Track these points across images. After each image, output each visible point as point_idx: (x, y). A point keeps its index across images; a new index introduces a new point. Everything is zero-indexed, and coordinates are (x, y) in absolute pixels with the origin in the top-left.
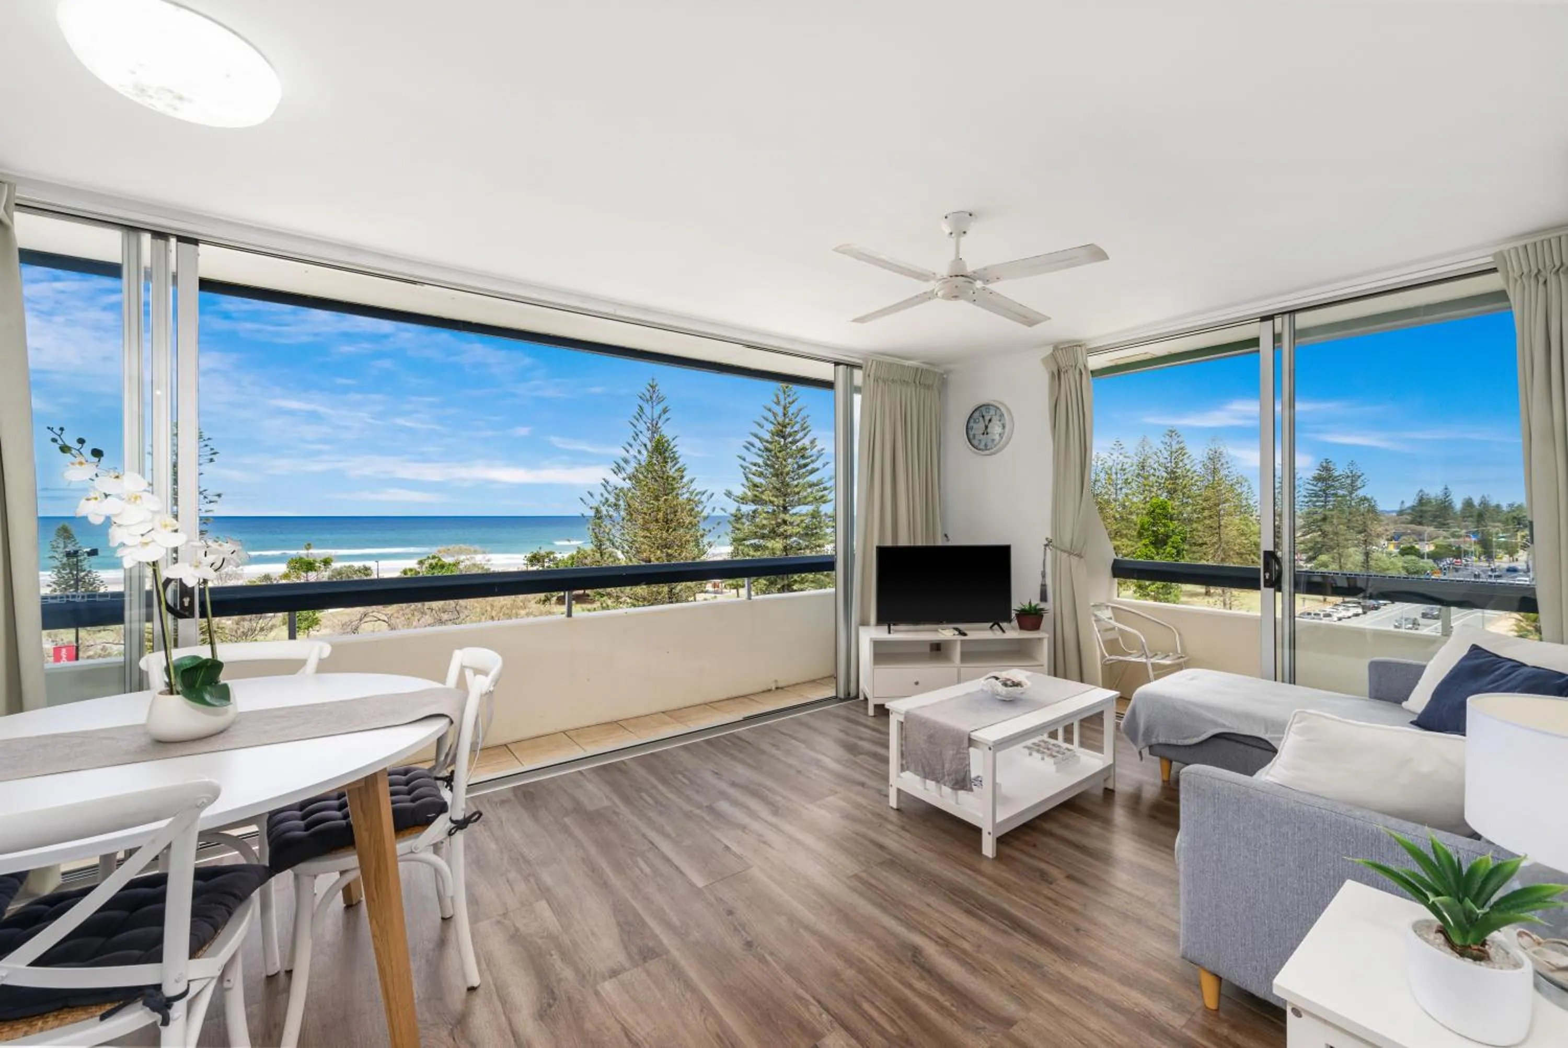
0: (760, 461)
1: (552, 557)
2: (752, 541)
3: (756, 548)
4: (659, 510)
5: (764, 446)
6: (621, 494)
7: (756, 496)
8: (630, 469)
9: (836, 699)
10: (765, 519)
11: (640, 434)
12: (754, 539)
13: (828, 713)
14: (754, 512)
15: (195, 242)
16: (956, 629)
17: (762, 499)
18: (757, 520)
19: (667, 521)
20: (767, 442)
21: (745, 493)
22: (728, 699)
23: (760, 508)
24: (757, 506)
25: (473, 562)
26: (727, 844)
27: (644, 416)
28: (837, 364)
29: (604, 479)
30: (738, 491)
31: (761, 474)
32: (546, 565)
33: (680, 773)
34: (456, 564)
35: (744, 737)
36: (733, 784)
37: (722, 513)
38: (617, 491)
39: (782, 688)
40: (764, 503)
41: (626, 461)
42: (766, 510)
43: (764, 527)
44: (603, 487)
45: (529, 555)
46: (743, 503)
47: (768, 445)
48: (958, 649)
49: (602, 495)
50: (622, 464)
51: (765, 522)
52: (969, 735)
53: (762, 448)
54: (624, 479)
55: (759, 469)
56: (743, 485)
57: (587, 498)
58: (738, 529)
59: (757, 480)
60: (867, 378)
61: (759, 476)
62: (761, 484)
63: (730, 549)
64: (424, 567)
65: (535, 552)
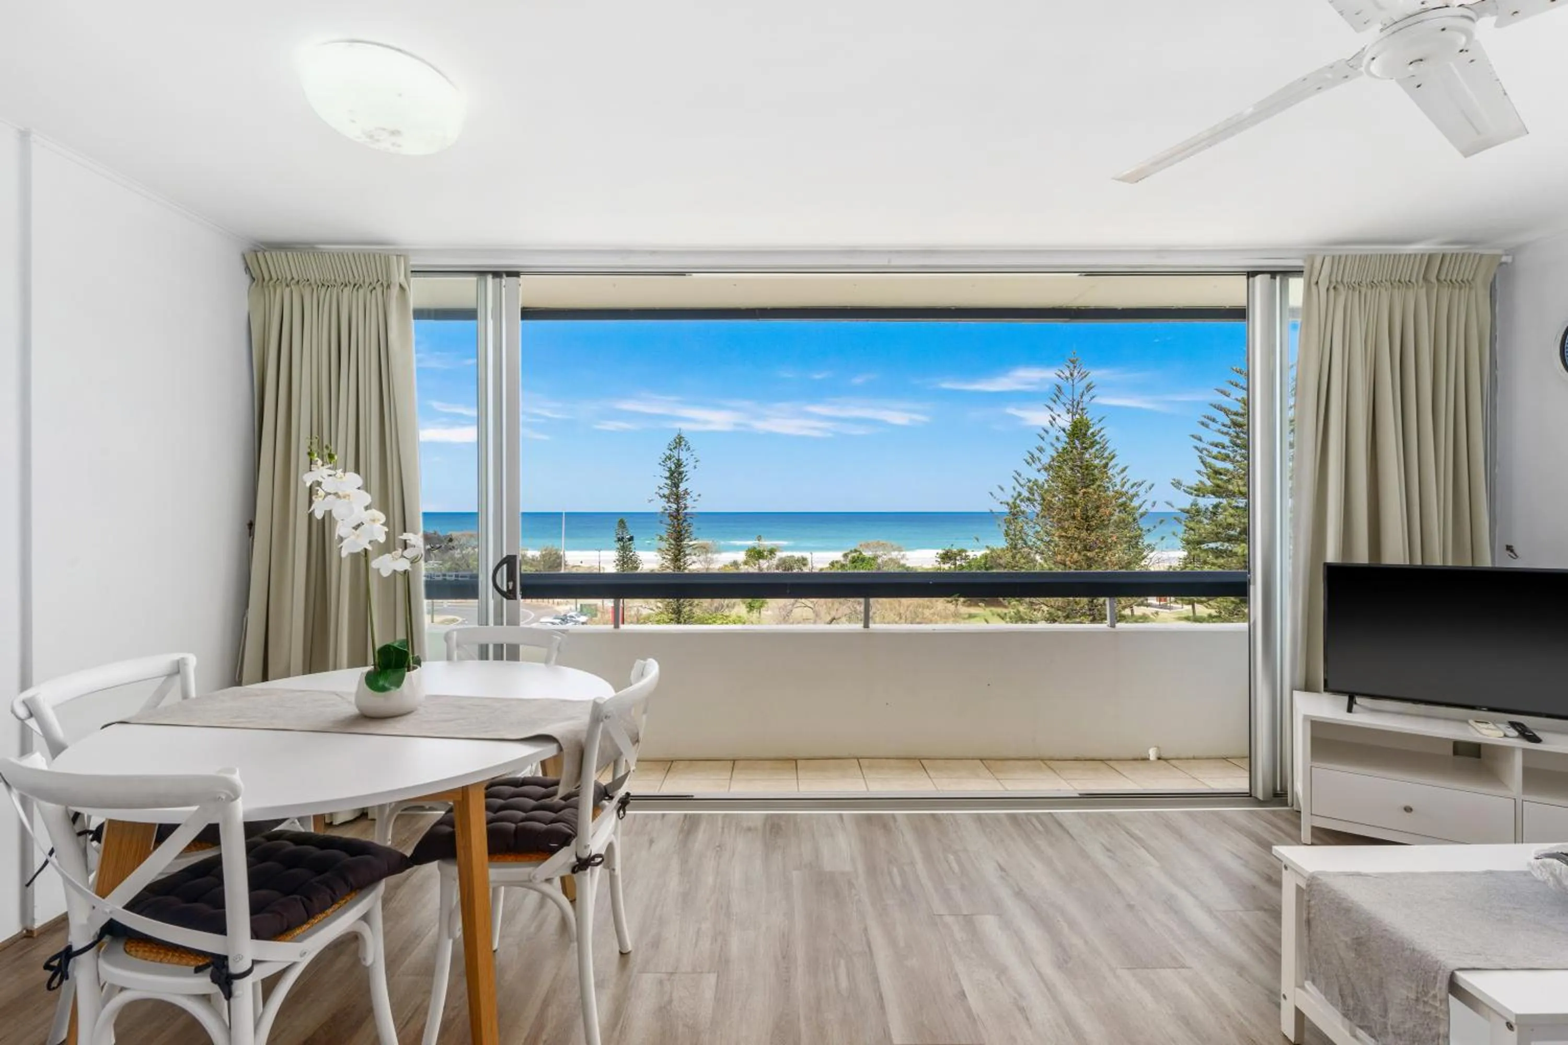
0: (1226, 440)
1: (964, 554)
2: (1212, 545)
3: (1218, 553)
4: (1076, 505)
5: (1232, 420)
6: (1035, 487)
7: (1218, 486)
8: (1046, 460)
9: (1248, 797)
10: (1232, 516)
11: (1057, 418)
12: (1216, 542)
13: (1224, 820)
14: (1216, 506)
15: (516, 274)
16: (1513, 725)
17: (1227, 490)
18: (1221, 517)
19: (1087, 519)
20: (1236, 414)
21: (1201, 482)
22: (1076, 760)
23: (1224, 501)
24: (1221, 500)
25: (890, 557)
26: (965, 988)
27: (1061, 397)
28: (1251, 274)
29: (1016, 472)
30: (1193, 480)
31: (1226, 458)
32: (958, 563)
33: (955, 853)
34: (875, 558)
35: (1067, 824)
36: (1019, 894)
37: (1169, 509)
38: (1030, 485)
39: (1166, 760)
40: (1231, 495)
41: (1041, 450)
42: (1235, 504)
43: (1230, 526)
44: (1015, 481)
45: (941, 552)
46: (1198, 496)
47: (1234, 417)
48: (1518, 761)
49: (1014, 489)
50: (1037, 454)
51: (1231, 520)
52: (1452, 976)
53: (1228, 422)
54: (1039, 471)
55: (1223, 451)
56: (1199, 472)
57: (998, 492)
58: (1191, 529)
59: (1219, 465)
60: (1314, 287)
61: (1224, 460)
62: (1228, 471)
63: (1183, 554)
64: (848, 560)
65: (947, 549)
